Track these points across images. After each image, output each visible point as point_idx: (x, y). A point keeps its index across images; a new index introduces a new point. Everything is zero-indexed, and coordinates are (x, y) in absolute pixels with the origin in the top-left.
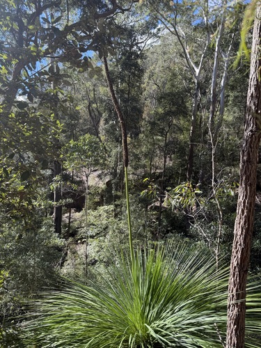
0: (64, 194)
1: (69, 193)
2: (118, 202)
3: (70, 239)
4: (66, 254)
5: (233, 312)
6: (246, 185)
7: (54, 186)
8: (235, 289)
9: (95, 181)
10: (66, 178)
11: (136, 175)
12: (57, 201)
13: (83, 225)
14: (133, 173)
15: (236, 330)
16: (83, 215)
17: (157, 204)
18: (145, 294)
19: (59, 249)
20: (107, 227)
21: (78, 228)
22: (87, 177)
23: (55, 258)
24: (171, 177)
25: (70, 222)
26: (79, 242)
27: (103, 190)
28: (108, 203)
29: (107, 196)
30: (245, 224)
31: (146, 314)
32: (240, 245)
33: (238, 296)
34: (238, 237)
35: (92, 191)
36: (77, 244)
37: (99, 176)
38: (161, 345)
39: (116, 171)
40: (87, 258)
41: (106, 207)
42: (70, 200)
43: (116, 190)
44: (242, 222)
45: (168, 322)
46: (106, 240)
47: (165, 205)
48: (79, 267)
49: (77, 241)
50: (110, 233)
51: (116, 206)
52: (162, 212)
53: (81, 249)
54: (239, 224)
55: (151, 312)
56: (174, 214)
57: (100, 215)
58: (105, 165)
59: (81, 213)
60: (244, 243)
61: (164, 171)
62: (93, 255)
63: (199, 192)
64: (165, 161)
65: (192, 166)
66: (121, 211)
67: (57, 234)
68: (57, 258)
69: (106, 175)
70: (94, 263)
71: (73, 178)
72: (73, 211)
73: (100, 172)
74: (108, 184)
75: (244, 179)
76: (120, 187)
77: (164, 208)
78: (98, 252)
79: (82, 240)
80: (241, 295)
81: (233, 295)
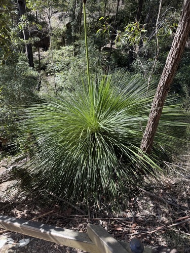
0: (31, 34)
1: (35, 33)
2: (76, 43)
3: (42, 72)
4: (40, 82)
5: (153, 115)
6: (185, 21)
7: (21, 25)
8: (157, 101)
9: (56, 23)
10: (31, 18)
11: (91, 17)
12: (27, 39)
13: (50, 62)
14: (90, 16)
15: (153, 125)
16: (49, 54)
17: (108, 46)
18: (97, 105)
19: (35, 78)
20: (69, 64)
21: (47, 64)
22: (49, 18)
23: (32, 85)
24: (122, 21)
25: (40, 59)
26: (49, 74)
27: (64, 32)
28: (69, 44)
29: (68, 38)
30: (175, 55)
31: (98, 117)
32: (168, 71)
33: (159, 105)
34: (168, 65)
35: (55, 32)
36: (47, 76)
37: (60, 18)
38: (107, 131)
39: (74, 13)
40: (56, 86)
41: (67, 48)
42: (37, 39)
43: (75, 32)
44: (174, 54)
45: (112, 121)
46: (69, 74)
47: (114, 47)
48: (51, 92)
49: (47, 74)
50: (72, 68)
51: (76, 46)
52: (111, 53)
53: (51, 80)
54: (172, 55)
55: (101, 116)
56: (121, 54)
57: (63, 53)
58: (65, 6)
59: (47, 52)
60: (172, 70)
61: (117, 15)
62: (60, 83)
63: (144, 31)
64: (118, 5)
65: (141, 10)
66: (79, 51)
67: (31, 68)
68: (34, 85)
69: (65, 17)
70: (61, 89)
71: (37, 20)
72: (41, 50)
73: (60, 13)
74: (68, 26)
75: (185, 15)
76: (78, 29)
77: (114, 49)
78: (63, 82)
79: (51, 73)
80: (161, 104)
81: (155, 105)
